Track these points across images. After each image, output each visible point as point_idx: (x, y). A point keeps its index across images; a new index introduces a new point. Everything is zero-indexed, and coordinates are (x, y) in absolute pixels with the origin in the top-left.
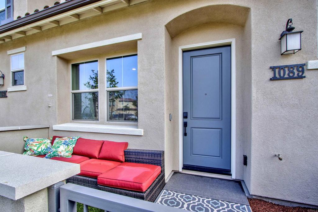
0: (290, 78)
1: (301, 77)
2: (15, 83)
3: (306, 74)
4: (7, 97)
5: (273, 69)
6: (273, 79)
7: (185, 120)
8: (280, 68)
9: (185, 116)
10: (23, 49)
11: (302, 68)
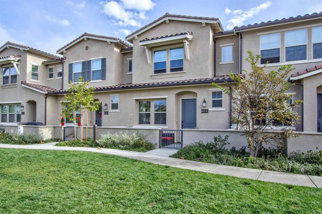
0: (206, 113)
1: (207, 113)
2: (113, 108)
3: (209, 112)
4: (108, 114)
5: (202, 110)
6: (202, 113)
7: (183, 124)
8: (204, 110)
9: (182, 122)
10: (119, 95)
11: (207, 110)
